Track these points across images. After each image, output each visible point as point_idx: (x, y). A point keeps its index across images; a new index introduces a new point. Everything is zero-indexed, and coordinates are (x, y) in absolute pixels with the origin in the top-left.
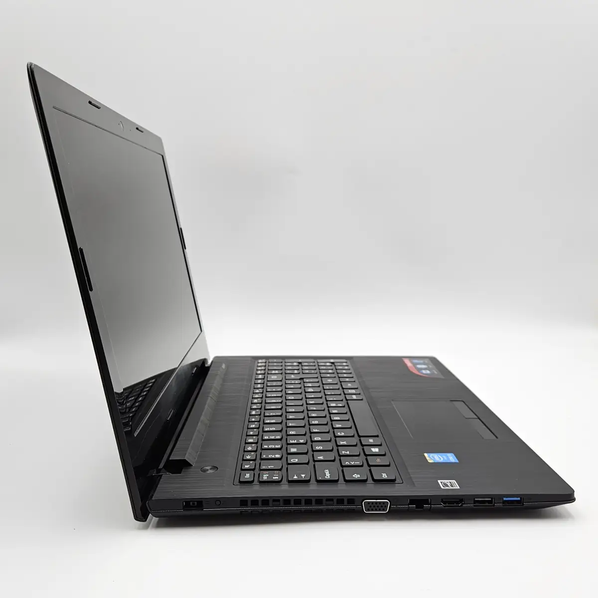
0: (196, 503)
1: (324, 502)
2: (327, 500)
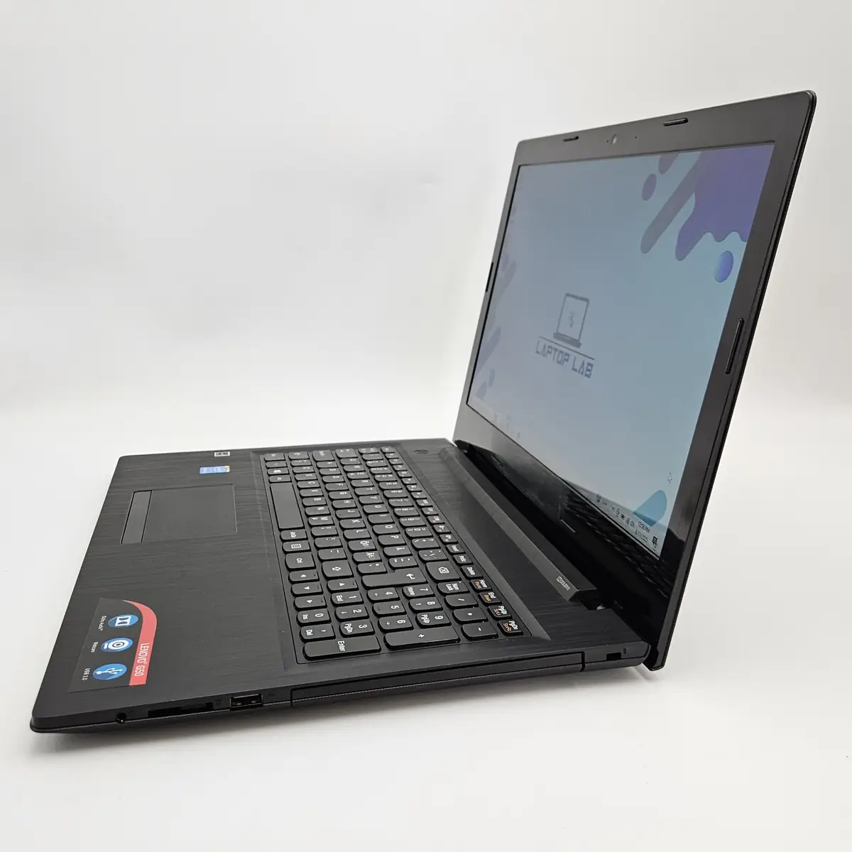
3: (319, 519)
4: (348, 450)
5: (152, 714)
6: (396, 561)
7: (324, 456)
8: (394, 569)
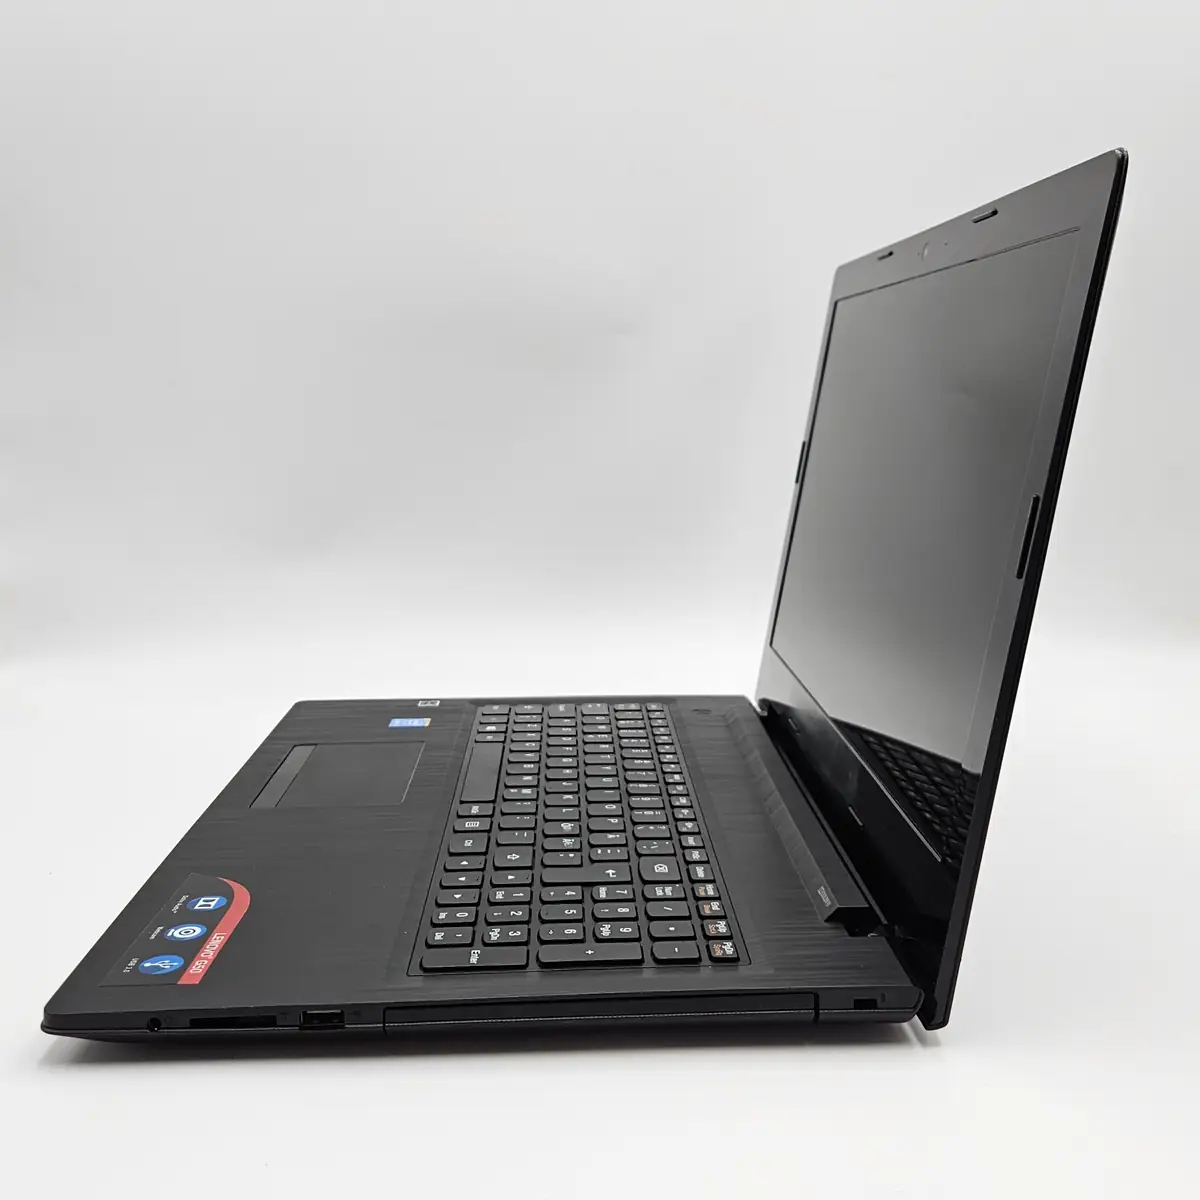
3: (520, 792)
4: (599, 705)
5: (195, 1023)
6: (599, 851)
7: (563, 712)
8: (593, 861)
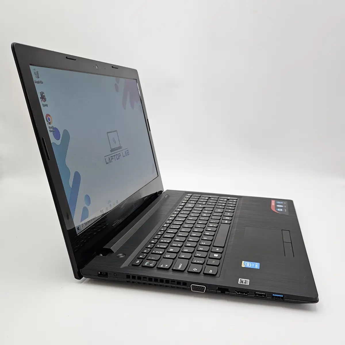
0: (105, 273)
1: (170, 282)
2: (172, 281)
